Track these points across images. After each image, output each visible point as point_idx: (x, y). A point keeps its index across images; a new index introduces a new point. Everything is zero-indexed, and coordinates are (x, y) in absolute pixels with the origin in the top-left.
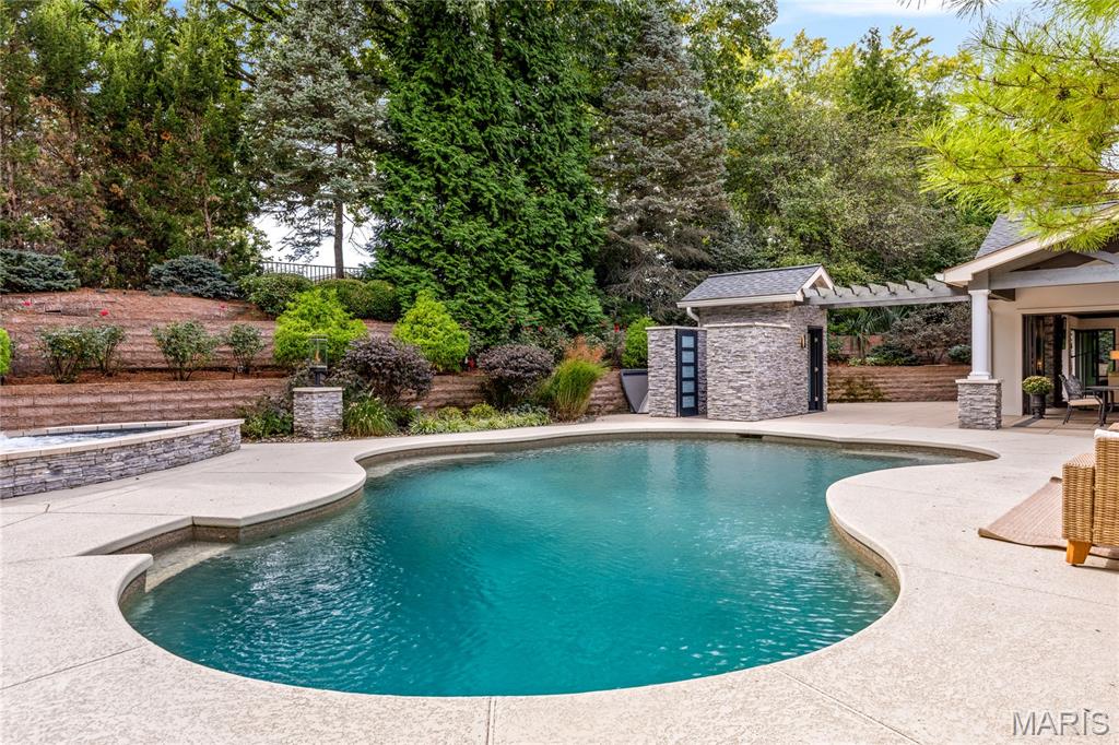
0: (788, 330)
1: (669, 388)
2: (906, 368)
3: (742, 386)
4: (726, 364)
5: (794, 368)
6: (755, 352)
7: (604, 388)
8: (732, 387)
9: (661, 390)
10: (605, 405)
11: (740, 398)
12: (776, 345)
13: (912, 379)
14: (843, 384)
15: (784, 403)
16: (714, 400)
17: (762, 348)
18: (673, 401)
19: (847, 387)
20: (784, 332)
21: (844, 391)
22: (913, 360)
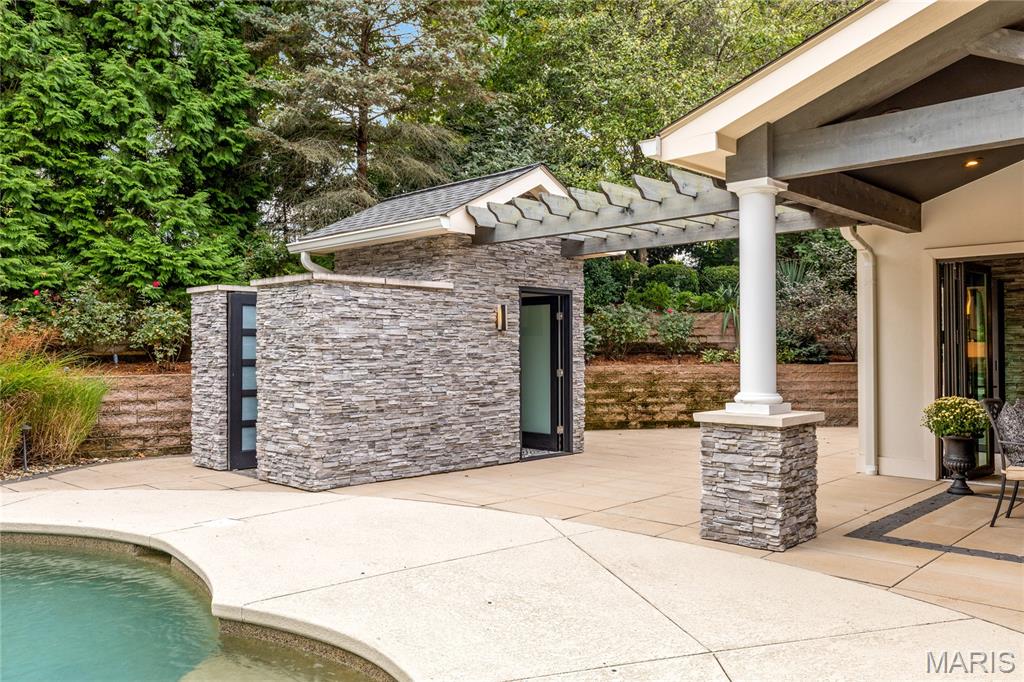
0: (450, 292)
1: (213, 411)
2: (795, 367)
3: (299, 413)
4: (279, 364)
5: (469, 373)
6: (318, 339)
7: (161, 406)
8: (286, 415)
9: (206, 414)
10: (159, 438)
11: (295, 438)
12: (403, 323)
13: (807, 387)
14: (682, 394)
15: (434, 443)
16: (266, 440)
17: (344, 331)
18: (217, 438)
19: (688, 400)
20: (440, 297)
21: (683, 407)
22: (812, 354)
